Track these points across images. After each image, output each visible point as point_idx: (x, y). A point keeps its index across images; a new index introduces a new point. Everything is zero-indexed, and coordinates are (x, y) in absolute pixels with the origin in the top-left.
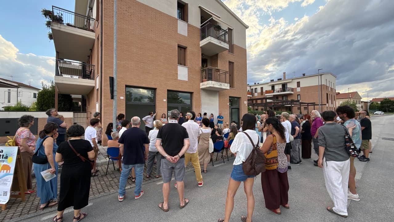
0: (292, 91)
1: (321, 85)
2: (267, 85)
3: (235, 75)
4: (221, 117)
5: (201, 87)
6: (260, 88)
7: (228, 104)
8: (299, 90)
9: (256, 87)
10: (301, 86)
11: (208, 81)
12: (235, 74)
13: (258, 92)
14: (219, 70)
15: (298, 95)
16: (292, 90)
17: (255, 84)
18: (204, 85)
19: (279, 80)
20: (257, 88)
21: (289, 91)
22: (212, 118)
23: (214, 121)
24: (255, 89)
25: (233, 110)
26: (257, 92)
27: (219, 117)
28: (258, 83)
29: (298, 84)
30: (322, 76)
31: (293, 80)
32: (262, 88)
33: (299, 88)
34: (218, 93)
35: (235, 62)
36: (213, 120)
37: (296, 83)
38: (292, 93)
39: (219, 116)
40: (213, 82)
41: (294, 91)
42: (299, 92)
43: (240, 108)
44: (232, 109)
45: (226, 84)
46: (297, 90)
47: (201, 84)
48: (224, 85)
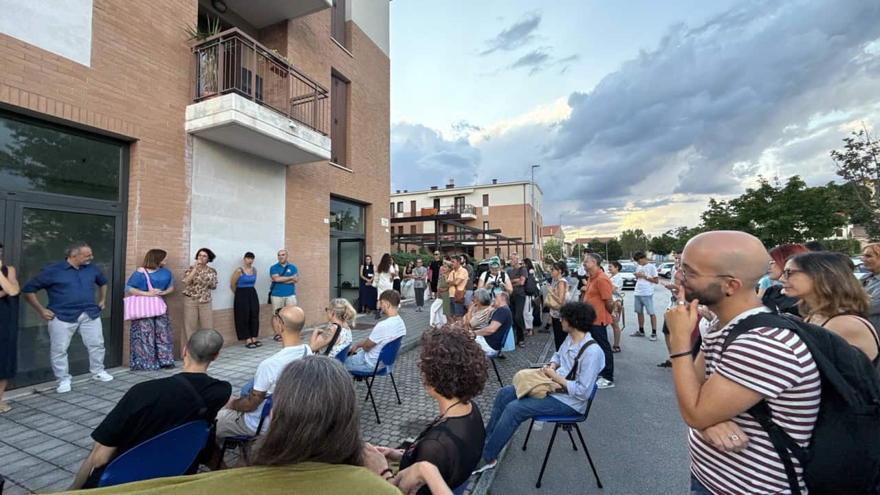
0: (474, 213)
1: (525, 205)
2: (425, 195)
3: (352, 127)
4: (287, 267)
5: (189, 126)
6: (410, 203)
7: (327, 221)
8: (486, 211)
9: (400, 199)
10: (490, 205)
11: (224, 93)
12: (352, 122)
13: (404, 211)
14: (286, 66)
15: (484, 222)
16: (474, 210)
17: (398, 192)
18: (204, 114)
19: (448, 186)
20: (402, 202)
21: (468, 212)
22: (248, 272)
23: (256, 286)
24: (399, 203)
25: (342, 243)
26: (402, 212)
27: (281, 268)
28: (406, 191)
29: (486, 197)
30: (526, 186)
31: (477, 191)
32: (413, 203)
33: (487, 208)
34: (285, 172)
35: (353, 83)
36: (253, 282)
37: (482, 197)
38: (474, 217)
39: (279, 265)
40: (252, 107)
41: (477, 212)
42: (487, 216)
43: (367, 240)
44: (340, 241)
45: (317, 137)
46: (483, 211)
47: (191, 110)
48: (309, 138)
